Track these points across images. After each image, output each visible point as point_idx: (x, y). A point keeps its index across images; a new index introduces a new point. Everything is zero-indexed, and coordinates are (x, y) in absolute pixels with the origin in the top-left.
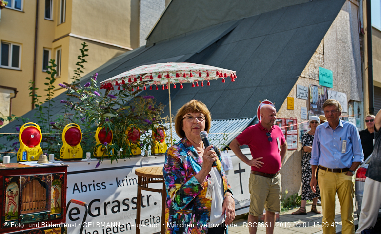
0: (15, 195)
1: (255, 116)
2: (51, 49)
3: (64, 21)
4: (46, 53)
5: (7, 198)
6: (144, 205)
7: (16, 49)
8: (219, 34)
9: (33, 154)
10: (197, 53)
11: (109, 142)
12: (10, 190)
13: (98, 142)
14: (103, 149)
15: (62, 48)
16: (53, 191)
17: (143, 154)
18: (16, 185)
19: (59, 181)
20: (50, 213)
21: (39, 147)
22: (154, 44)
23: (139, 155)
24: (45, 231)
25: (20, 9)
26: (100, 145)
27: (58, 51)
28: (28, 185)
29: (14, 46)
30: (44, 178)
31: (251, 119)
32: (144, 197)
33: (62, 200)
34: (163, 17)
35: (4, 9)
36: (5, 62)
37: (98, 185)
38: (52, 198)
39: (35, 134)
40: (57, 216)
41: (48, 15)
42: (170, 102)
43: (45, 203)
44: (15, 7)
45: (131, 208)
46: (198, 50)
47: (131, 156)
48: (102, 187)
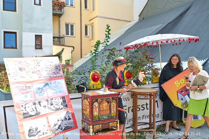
0: (97, 108)
1: (208, 58)
2: (89, 25)
3: (94, 10)
4: (86, 27)
5: (94, 109)
6: (148, 108)
7: (72, 26)
8: (182, 10)
9: (97, 85)
10: (169, 23)
11: (131, 78)
12: (95, 105)
13: (125, 78)
14: (128, 81)
15: (94, 24)
16: (112, 105)
17: (147, 83)
18: (97, 103)
19: (115, 100)
20: (111, 115)
21: (99, 82)
22: (143, 18)
23: (146, 84)
24: (110, 123)
25: (73, 6)
26: (126, 79)
27: (92, 26)
28: (102, 103)
29: (71, 25)
30: (108, 100)
31: (205, 60)
32: (148, 104)
33: (116, 109)
34: (148, 3)
35: (66, 7)
36: (67, 34)
37: (126, 99)
38: (112, 109)
39: (97, 76)
40: (114, 117)
41: (86, 7)
42: (160, 55)
43: (109, 110)
44: (71, 5)
45: (141, 110)
46: (170, 21)
47: (142, 84)
48: (128, 100)
